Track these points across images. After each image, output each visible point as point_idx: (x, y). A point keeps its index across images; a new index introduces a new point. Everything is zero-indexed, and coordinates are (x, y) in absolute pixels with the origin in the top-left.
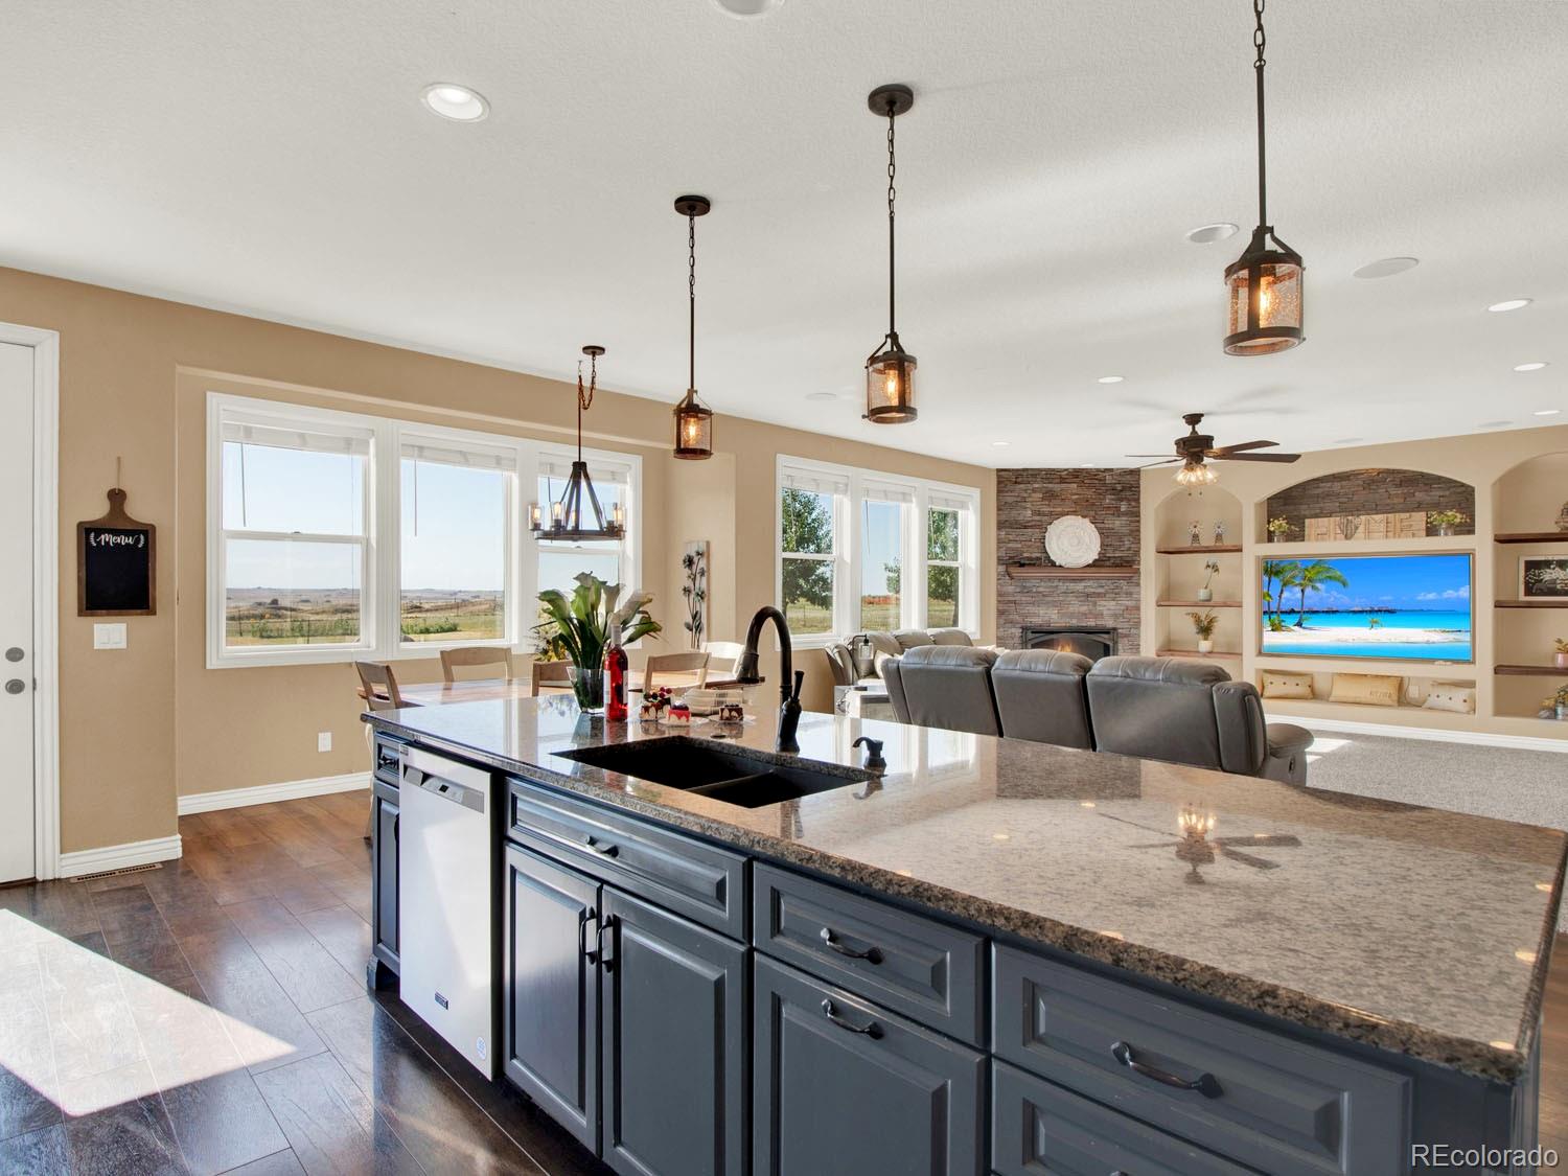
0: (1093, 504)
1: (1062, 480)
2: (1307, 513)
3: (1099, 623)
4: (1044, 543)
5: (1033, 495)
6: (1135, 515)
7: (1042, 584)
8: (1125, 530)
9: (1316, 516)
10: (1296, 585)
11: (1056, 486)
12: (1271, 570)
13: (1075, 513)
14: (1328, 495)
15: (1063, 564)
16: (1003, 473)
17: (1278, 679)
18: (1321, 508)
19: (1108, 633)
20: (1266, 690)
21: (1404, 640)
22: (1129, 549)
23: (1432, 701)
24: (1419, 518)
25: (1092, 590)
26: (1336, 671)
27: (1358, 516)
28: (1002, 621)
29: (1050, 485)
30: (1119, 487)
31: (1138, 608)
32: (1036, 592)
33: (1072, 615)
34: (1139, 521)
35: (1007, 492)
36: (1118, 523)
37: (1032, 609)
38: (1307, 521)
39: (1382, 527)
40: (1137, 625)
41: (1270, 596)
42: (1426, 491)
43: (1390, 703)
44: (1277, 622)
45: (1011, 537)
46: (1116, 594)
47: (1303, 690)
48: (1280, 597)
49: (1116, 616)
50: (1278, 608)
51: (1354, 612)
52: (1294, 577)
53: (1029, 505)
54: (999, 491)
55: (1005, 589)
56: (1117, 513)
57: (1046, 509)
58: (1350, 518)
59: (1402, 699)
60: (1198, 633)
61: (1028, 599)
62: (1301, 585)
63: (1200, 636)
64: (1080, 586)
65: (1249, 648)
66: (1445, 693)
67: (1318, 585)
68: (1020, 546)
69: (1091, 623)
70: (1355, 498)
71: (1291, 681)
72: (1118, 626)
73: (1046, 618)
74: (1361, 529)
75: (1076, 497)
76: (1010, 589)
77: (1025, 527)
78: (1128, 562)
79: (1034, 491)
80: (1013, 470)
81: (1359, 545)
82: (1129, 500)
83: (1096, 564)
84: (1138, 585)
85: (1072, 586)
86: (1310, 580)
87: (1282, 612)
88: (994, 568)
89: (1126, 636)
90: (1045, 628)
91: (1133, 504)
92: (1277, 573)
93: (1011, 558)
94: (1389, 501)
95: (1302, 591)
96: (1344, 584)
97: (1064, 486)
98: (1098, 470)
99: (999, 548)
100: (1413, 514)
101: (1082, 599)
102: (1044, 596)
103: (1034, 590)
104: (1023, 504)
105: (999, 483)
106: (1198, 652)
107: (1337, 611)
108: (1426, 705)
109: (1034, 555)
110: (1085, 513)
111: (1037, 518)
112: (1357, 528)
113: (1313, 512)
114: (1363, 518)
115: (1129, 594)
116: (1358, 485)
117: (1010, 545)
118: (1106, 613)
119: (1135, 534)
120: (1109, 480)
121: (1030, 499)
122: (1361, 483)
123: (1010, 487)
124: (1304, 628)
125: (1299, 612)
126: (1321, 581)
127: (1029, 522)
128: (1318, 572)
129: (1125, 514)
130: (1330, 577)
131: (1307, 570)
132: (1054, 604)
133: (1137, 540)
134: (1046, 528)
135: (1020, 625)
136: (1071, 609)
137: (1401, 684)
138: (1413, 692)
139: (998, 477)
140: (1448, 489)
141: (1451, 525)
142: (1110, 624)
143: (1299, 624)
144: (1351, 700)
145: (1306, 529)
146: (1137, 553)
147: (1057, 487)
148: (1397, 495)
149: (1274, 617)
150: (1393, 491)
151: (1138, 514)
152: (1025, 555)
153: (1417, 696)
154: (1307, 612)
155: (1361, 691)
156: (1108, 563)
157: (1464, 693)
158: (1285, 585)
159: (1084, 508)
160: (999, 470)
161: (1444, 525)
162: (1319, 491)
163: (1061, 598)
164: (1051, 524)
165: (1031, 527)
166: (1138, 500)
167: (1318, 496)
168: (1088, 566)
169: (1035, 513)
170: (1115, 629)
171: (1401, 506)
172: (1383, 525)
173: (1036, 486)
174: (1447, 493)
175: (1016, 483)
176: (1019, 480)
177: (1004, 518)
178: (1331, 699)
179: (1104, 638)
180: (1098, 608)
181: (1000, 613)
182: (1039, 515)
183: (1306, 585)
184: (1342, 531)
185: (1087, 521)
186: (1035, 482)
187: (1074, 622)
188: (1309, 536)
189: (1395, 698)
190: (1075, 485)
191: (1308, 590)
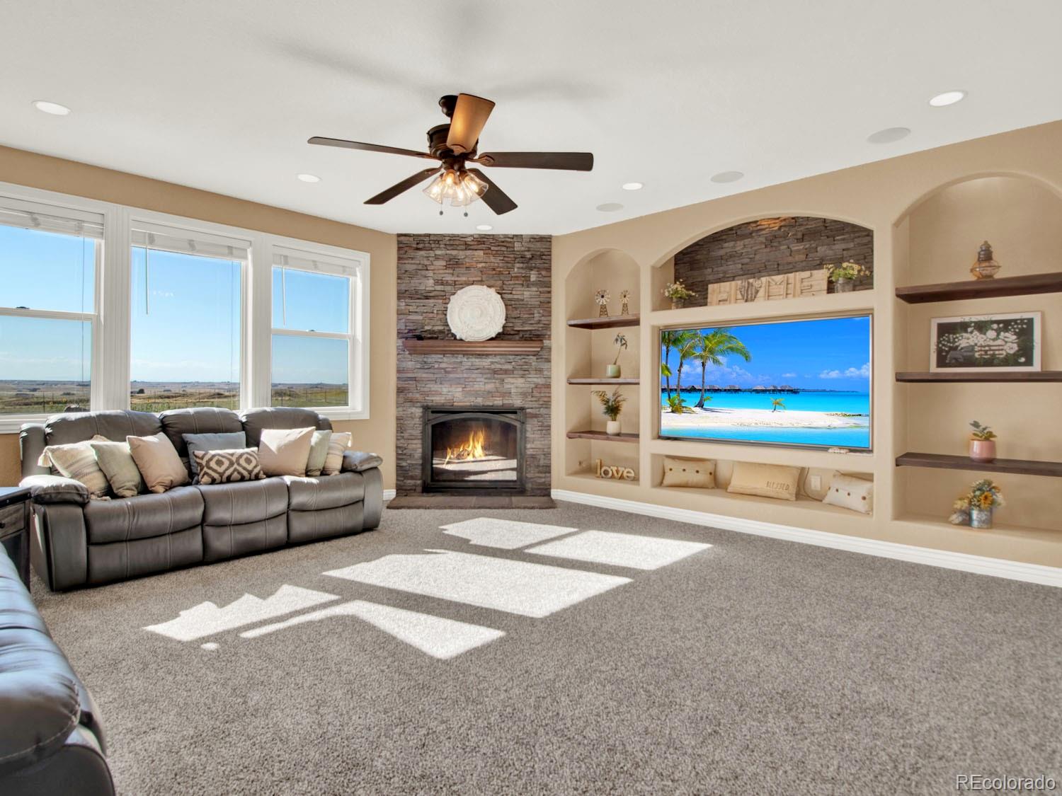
0: (501, 272)
1: (467, 246)
2: (710, 277)
3: (506, 402)
4: (446, 315)
5: (435, 263)
6: (546, 285)
7: (445, 359)
8: (535, 302)
9: (719, 281)
10: (696, 357)
11: (461, 252)
12: (669, 338)
13: (481, 282)
14: (731, 256)
15: (463, 338)
16: (402, 238)
17: (678, 466)
18: (725, 272)
19: (515, 413)
20: (666, 477)
21: (807, 424)
22: (539, 322)
23: (831, 497)
24: (821, 276)
25: (498, 366)
26: (735, 459)
27: (759, 278)
28: (401, 400)
29: (454, 253)
30: (528, 255)
31: (548, 386)
32: (439, 368)
33: (477, 394)
34: (550, 292)
35: (407, 259)
36: (527, 295)
37: (435, 387)
38: (710, 286)
39: (782, 289)
40: (547, 404)
41: (668, 369)
42: (828, 245)
43: (788, 496)
44: (677, 402)
45: (411, 309)
46: (525, 372)
47: (702, 478)
48: (679, 371)
49: (524, 395)
50: (678, 386)
51: (757, 391)
52: (693, 347)
53: (430, 274)
54: (399, 259)
55: (404, 365)
56: (526, 282)
57: (449, 278)
58: (751, 281)
59: (803, 492)
60: (606, 413)
61: (431, 376)
62: (702, 357)
63: (607, 417)
64: (486, 362)
65: (645, 431)
66: (845, 486)
67: (720, 358)
68: (421, 318)
69: (498, 402)
70: (757, 257)
71: (691, 467)
72: (526, 406)
73: (449, 397)
74: (761, 293)
75: (483, 265)
76: (410, 365)
77: (427, 298)
78: (538, 336)
79: (437, 258)
80: (414, 235)
81: (761, 309)
82: (539, 269)
83: (499, 337)
84: (549, 361)
85: (477, 362)
86: (711, 352)
87: (683, 390)
88: (392, 343)
89: (535, 416)
90: (448, 408)
91: (544, 273)
92: (676, 341)
93: (410, 331)
94: (790, 259)
95: (703, 365)
96: (747, 358)
97: (469, 252)
98: (506, 236)
99: (399, 320)
100: (815, 272)
101: (489, 376)
102: (446, 372)
103: (436, 366)
104: (424, 272)
105: (399, 249)
106: (605, 433)
107: (739, 390)
108: (826, 500)
109: (436, 328)
110: (492, 282)
111: (439, 288)
112: (757, 292)
113: (716, 276)
114: (764, 279)
115: (540, 371)
116: (762, 243)
117: (410, 317)
118: (515, 391)
119: (546, 305)
120: (517, 246)
121: (432, 267)
122: (763, 239)
123: (411, 253)
124: (706, 410)
125: (700, 390)
126: (723, 353)
127: (430, 292)
128: (719, 343)
129: (534, 284)
130: (732, 349)
131: (707, 338)
132: (458, 382)
133: (548, 313)
134: (449, 299)
135: (419, 404)
136: (477, 387)
137: (802, 475)
138: (815, 483)
139: (399, 242)
140: (853, 240)
141: (849, 279)
142: (517, 402)
143: (700, 405)
144: (748, 492)
145: (709, 296)
146: (548, 326)
147: (462, 254)
148: (798, 251)
149: (673, 395)
150: (796, 247)
151: (549, 285)
152: (427, 328)
153: (819, 488)
154: (709, 390)
155: (758, 483)
156: (517, 337)
157: (861, 488)
158: (684, 356)
159: (489, 277)
160: (399, 235)
161: (841, 281)
162: (722, 252)
163: (465, 375)
164: (454, 294)
165: (433, 297)
166: (549, 269)
167: (722, 258)
168: (492, 339)
169: (438, 282)
170: (522, 409)
171: (804, 264)
172: (783, 286)
173: (438, 252)
174: (851, 245)
175: (418, 249)
176: (421, 246)
177: (403, 288)
178: (730, 489)
179: (509, 419)
180: (507, 386)
181: (400, 391)
182: (442, 284)
183: (707, 358)
184: (743, 296)
185: (492, 291)
186: (439, 248)
187: (480, 401)
188: (711, 303)
189: (793, 490)
190: (481, 253)
191: (709, 364)
